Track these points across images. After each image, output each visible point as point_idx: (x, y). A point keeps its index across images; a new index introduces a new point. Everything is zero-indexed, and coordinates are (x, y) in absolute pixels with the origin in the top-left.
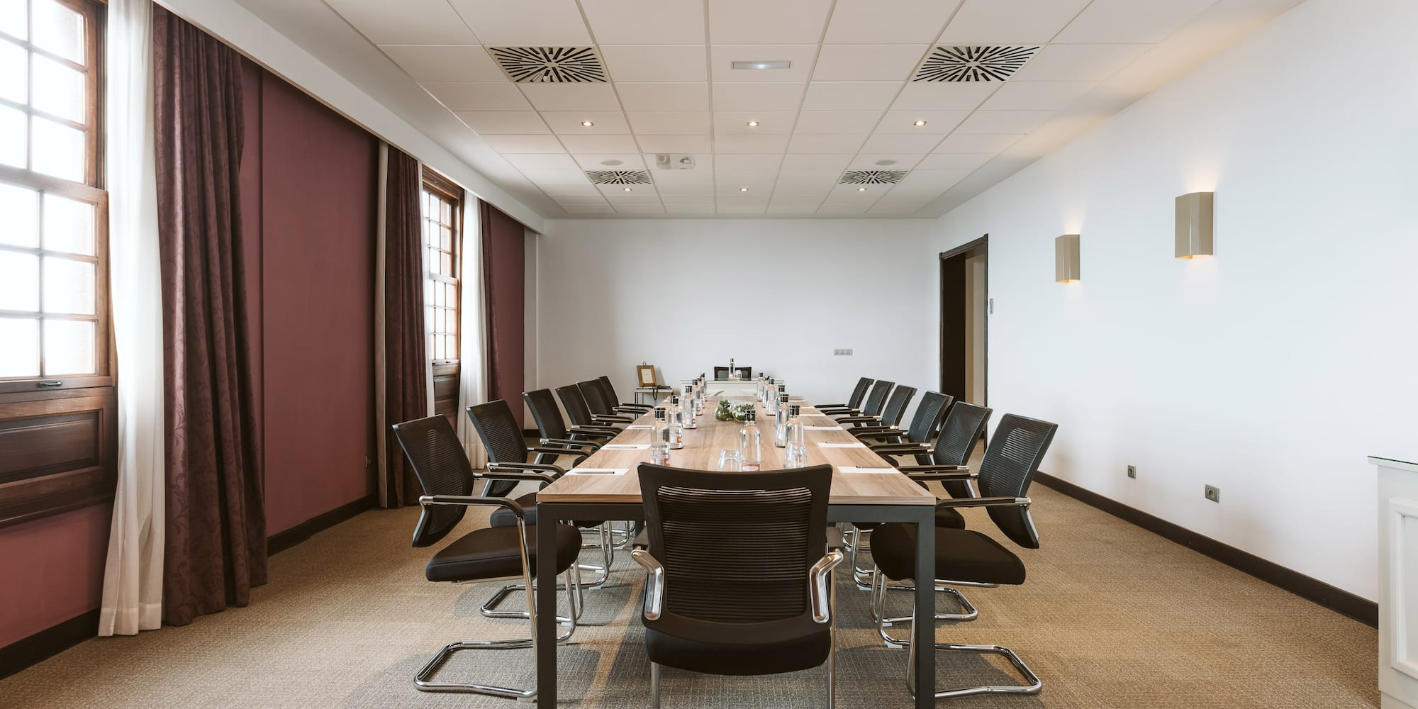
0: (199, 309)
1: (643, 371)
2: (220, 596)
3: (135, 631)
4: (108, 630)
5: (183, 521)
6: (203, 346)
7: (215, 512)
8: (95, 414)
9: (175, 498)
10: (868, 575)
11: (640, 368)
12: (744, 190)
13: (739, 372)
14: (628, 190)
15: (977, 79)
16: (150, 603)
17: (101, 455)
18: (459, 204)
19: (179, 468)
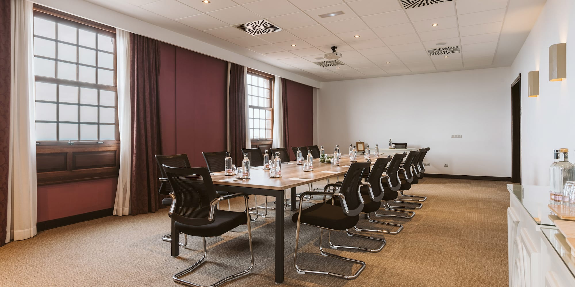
0: (142, 121)
1: (359, 145)
2: (146, 209)
3: (121, 215)
4: (115, 214)
5: (134, 184)
6: (143, 132)
7: (145, 183)
8: (115, 151)
9: (133, 177)
10: (361, 231)
11: (357, 143)
12: (388, 63)
13: (394, 145)
14: (338, 68)
15: (428, 4)
16: (125, 207)
17: (116, 163)
18: (273, 80)
19: (134, 169)
